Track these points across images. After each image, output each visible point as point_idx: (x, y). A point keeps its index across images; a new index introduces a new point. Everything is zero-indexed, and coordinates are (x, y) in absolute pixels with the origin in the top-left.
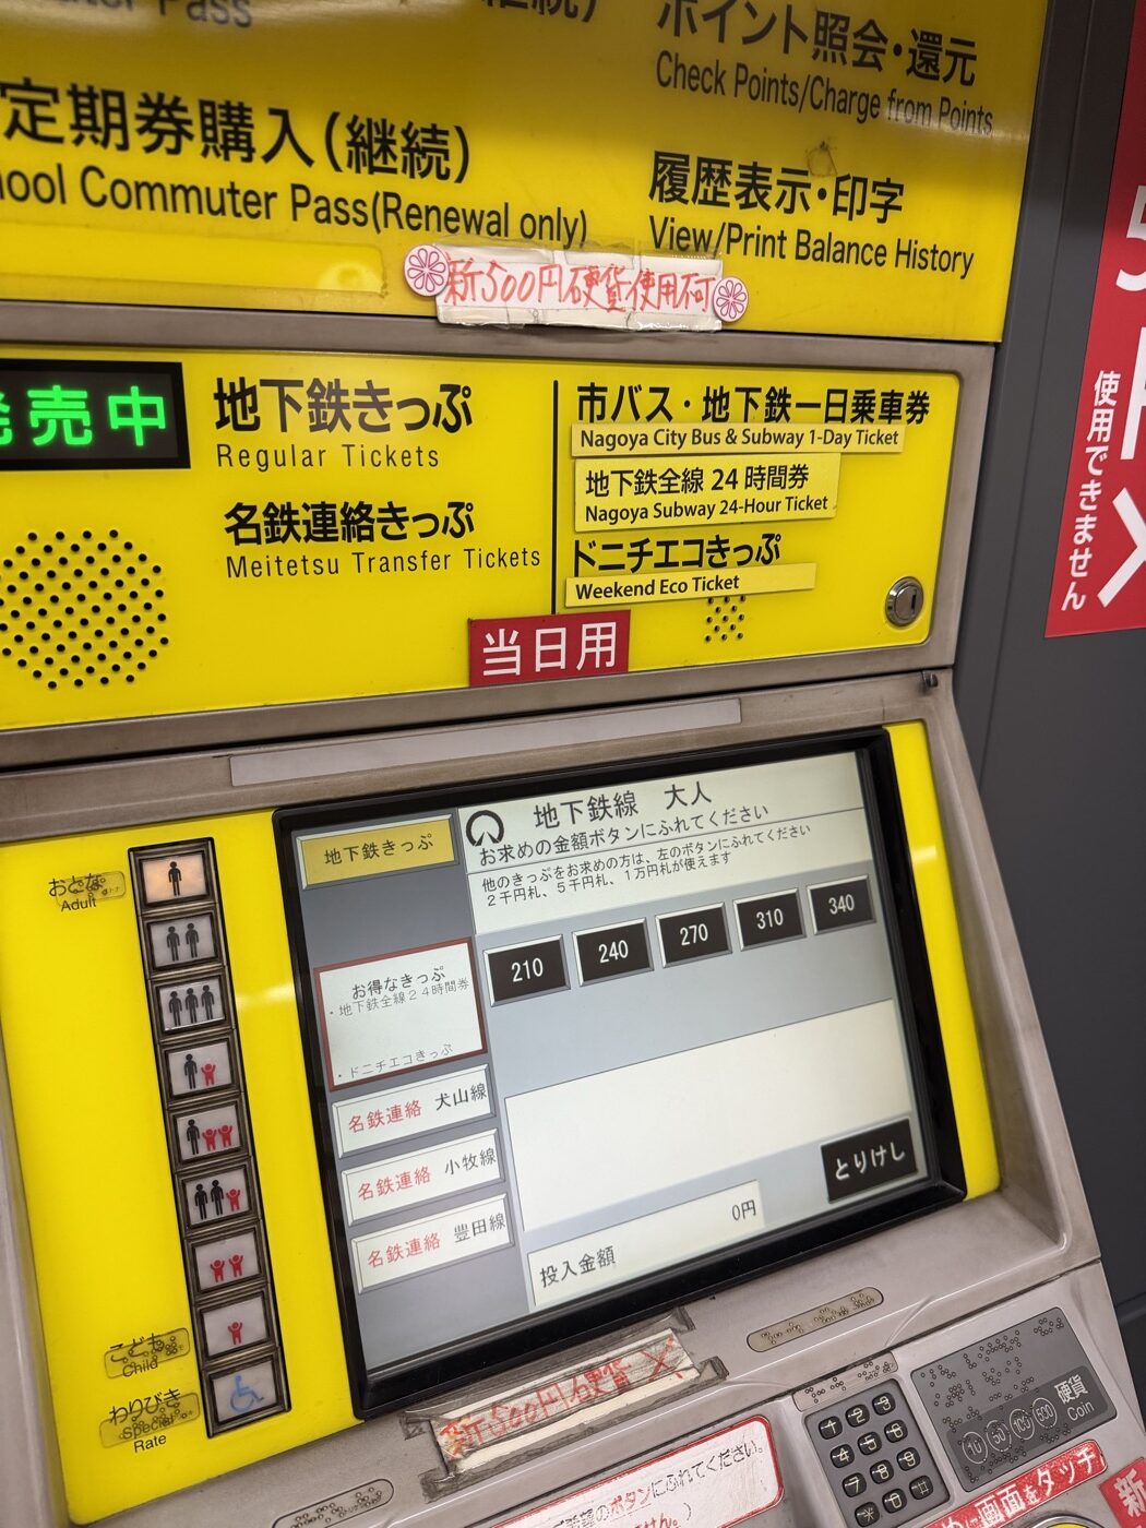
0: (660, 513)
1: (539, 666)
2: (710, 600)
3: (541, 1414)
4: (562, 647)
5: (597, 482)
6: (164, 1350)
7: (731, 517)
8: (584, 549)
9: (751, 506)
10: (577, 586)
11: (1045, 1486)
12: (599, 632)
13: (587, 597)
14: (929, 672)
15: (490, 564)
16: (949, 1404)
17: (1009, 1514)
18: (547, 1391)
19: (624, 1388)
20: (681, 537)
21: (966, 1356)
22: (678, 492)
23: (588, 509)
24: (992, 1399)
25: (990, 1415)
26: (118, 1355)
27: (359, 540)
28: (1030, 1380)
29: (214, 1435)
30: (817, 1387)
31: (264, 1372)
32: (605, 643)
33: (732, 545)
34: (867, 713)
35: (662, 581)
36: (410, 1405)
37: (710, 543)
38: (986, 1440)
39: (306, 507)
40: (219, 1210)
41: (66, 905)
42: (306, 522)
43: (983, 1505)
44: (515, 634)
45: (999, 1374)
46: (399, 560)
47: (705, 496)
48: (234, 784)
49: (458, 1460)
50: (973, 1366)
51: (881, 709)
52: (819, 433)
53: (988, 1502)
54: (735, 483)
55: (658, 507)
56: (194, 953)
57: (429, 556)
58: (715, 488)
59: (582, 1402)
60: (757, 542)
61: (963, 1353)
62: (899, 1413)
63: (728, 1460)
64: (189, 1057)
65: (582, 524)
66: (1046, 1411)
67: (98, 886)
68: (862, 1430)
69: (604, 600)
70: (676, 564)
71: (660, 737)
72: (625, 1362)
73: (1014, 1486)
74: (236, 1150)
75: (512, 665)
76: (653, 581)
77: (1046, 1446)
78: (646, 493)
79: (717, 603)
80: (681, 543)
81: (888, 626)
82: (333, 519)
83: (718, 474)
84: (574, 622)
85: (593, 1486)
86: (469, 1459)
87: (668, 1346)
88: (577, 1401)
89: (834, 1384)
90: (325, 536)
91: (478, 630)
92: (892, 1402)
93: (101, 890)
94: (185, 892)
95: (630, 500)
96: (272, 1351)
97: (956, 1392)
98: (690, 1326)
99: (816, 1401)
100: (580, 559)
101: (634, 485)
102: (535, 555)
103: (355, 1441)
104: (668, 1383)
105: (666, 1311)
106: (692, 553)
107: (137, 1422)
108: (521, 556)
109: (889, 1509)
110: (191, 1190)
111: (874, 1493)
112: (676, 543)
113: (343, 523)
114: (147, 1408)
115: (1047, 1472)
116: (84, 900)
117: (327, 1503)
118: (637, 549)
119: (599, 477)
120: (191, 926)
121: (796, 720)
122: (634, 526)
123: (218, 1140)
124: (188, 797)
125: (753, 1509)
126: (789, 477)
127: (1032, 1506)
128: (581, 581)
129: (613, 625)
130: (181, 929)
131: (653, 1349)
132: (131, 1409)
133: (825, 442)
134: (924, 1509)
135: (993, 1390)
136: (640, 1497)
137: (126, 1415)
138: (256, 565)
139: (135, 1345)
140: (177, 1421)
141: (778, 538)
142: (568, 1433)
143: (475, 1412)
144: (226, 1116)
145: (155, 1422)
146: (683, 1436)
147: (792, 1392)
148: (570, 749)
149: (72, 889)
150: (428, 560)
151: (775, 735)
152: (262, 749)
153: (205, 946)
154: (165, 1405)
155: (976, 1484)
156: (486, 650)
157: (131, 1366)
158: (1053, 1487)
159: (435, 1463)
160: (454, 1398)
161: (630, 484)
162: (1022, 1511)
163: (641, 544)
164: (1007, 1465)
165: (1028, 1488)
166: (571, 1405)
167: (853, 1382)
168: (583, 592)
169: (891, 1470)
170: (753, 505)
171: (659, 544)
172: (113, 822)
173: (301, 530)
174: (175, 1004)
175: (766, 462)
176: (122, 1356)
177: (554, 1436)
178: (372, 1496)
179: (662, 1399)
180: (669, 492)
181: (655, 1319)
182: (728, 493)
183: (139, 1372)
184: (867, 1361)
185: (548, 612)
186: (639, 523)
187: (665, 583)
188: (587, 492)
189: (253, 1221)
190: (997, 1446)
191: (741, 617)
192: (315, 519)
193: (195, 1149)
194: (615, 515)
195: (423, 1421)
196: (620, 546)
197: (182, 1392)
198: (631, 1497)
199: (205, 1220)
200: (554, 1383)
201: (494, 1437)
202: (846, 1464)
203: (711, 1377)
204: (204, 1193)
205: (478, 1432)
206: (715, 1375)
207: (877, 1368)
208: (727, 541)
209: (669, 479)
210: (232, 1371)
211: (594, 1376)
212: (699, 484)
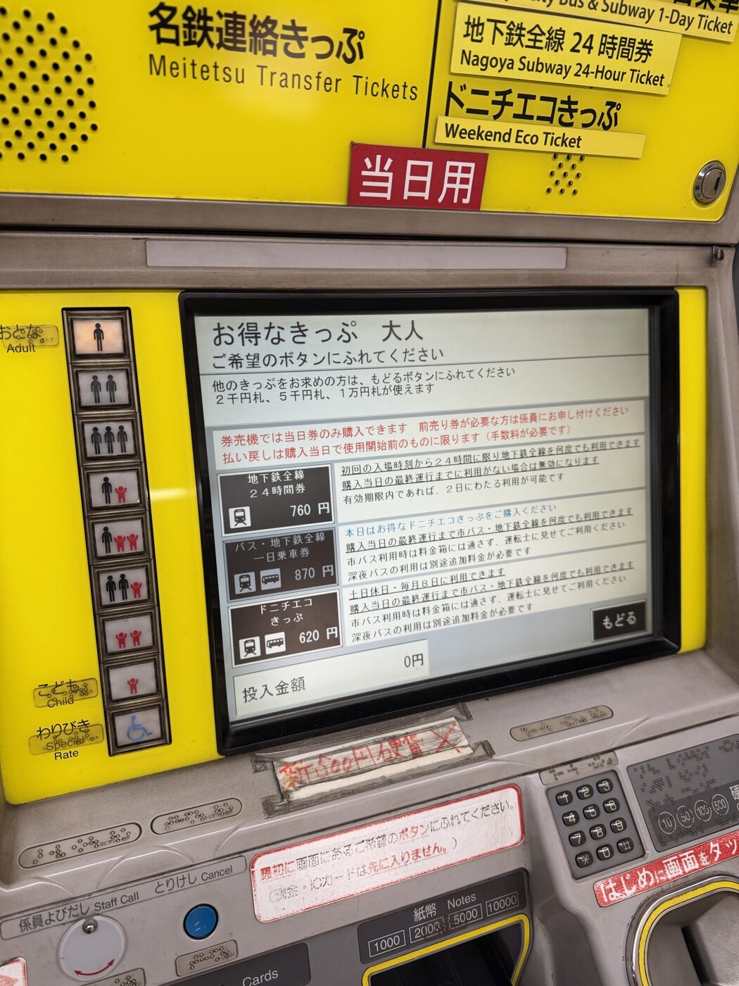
0: (525, 66)
1: (407, 194)
2: (555, 155)
3: (354, 766)
4: (428, 179)
5: (474, 26)
6: (78, 691)
7: (583, 80)
8: (456, 90)
9: (600, 72)
10: (447, 124)
11: (715, 854)
12: (460, 170)
13: (454, 136)
14: (718, 248)
15: (375, 93)
16: (653, 791)
17: (687, 870)
18: (360, 750)
19: (417, 754)
20: (539, 92)
21: (668, 761)
22: (541, 48)
23: (464, 52)
24: (684, 791)
25: (681, 802)
26: (44, 691)
27: (264, 54)
28: (713, 781)
29: (114, 755)
30: (558, 770)
31: (153, 715)
32: (465, 181)
33: (580, 107)
34: (666, 275)
35: (518, 131)
36: (259, 749)
37: (563, 102)
38: (676, 818)
39: (219, 14)
40: (124, 596)
41: (10, 348)
42: (219, 30)
43: (669, 862)
44: (390, 161)
45: (691, 775)
46: (296, 78)
47: (563, 57)
48: (148, 264)
49: (291, 791)
50: (672, 767)
51: (675, 273)
52: (668, 12)
53: (673, 861)
54: (590, 48)
55: (523, 60)
56: (112, 399)
57: (323, 77)
58: (573, 50)
59: (385, 761)
60: (601, 108)
61: (667, 758)
62: (615, 793)
63: (487, 812)
64: (106, 479)
65: (457, 67)
66: (722, 804)
67: (37, 335)
68: (586, 803)
69: (467, 142)
70: (531, 117)
71: (499, 272)
72: (419, 736)
73: (692, 851)
74: (141, 554)
75: (384, 190)
76: (511, 130)
77: (719, 827)
78: (514, 45)
79: (561, 159)
80: (538, 98)
81: (693, 202)
82: (243, 29)
83: (577, 37)
84: (440, 157)
85: (388, 819)
86: (298, 792)
87: (451, 729)
88: (381, 760)
89: (570, 769)
90: (235, 45)
91: (360, 153)
92: (611, 785)
93: (39, 338)
94: (107, 349)
95: (500, 50)
96: (159, 702)
97: (658, 784)
98: (469, 717)
99: (556, 779)
100: (452, 99)
101: (505, 36)
102: (414, 90)
103: (217, 770)
104: (449, 755)
105: (453, 704)
106: (545, 109)
107: (57, 739)
108: (401, 89)
109: (600, 857)
110: (104, 579)
111: (591, 845)
112: (533, 97)
113: (251, 34)
114: (64, 731)
115: (717, 845)
116: (25, 345)
117: (193, 810)
118: (500, 98)
119: (476, 23)
120: (110, 377)
121: (609, 273)
122: (501, 75)
123: (127, 544)
124: (112, 270)
125: (502, 847)
126: (636, 50)
127: (703, 867)
128: (450, 120)
129: (472, 165)
130: (103, 378)
131: (440, 730)
132: (53, 730)
133: (671, 22)
134: (626, 860)
135: (684, 785)
136: (421, 830)
137: (49, 734)
138: (174, 66)
139: (57, 686)
140: (86, 742)
141: (619, 107)
142: (374, 781)
143: (306, 760)
144: (135, 527)
145: (71, 741)
146: (457, 793)
147: (540, 771)
148: (425, 273)
149: (16, 335)
150: (322, 81)
151: (591, 283)
152: (173, 237)
153: (122, 395)
154: (78, 730)
155: (665, 848)
156: (364, 173)
157: (53, 700)
158: (720, 855)
159: (273, 791)
160: (292, 748)
161: (502, 34)
162: (696, 869)
163: (505, 93)
164: (690, 837)
165: (702, 854)
166: (377, 762)
167: (585, 769)
168: (451, 131)
169: (604, 831)
170: (602, 72)
171: (520, 96)
172: (50, 283)
173: (214, 36)
174: (95, 435)
175: (620, 32)
176: (47, 693)
177: (362, 782)
178: (226, 809)
179: (445, 766)
180: (534, 47)
181: (443, 709)
182: (583, 57)
183: (59, 705)
184: (596, 756)
185: (420, 145)
186: (506, 73)
187: (520, 134)
188: (465, 36)
189: (151, 606)
190: (683, 823)
191: (578, 175)
192: (227, 28)
193: (108, 549)
194: (485, 62)
195: (266, 762)
196: (486, 93)
197: (91, 722)
198: (415, 830)
199: (113, 603)
200: (365, 745)
201: (319, 778)
202: (572, 824)
203: (481, 755)
204: (114, 583)
205: (307, 773)
206: (484, 753)
207: (603, 761)
208: (576, 103)
209: (536, 35)
210: (130, 712)
211: (396, 744)
212: (560, 44)
